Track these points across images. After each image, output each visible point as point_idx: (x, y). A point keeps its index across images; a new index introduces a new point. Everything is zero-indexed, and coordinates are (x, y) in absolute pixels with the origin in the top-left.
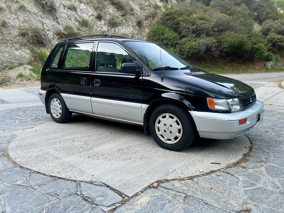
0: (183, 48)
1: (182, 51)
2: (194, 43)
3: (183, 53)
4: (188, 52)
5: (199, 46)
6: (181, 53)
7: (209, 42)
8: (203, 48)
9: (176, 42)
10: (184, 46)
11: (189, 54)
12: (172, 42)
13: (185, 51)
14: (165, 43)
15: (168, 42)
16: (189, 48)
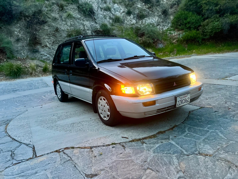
0: (206, 29)
1: (205, 32)
2: (216, 23)
3: (206, 34)
4: (210, 32)
5: (222, 25)
6: (204, 34)
7: (232, 21)
8: (227, 27)
9: (198, 24)
10: (207, 27)
11: (212, 35)
12: (195, 25)
13: (207, 32)
14: (188, 26)
15: (191, 25)
16: (211, 29)
